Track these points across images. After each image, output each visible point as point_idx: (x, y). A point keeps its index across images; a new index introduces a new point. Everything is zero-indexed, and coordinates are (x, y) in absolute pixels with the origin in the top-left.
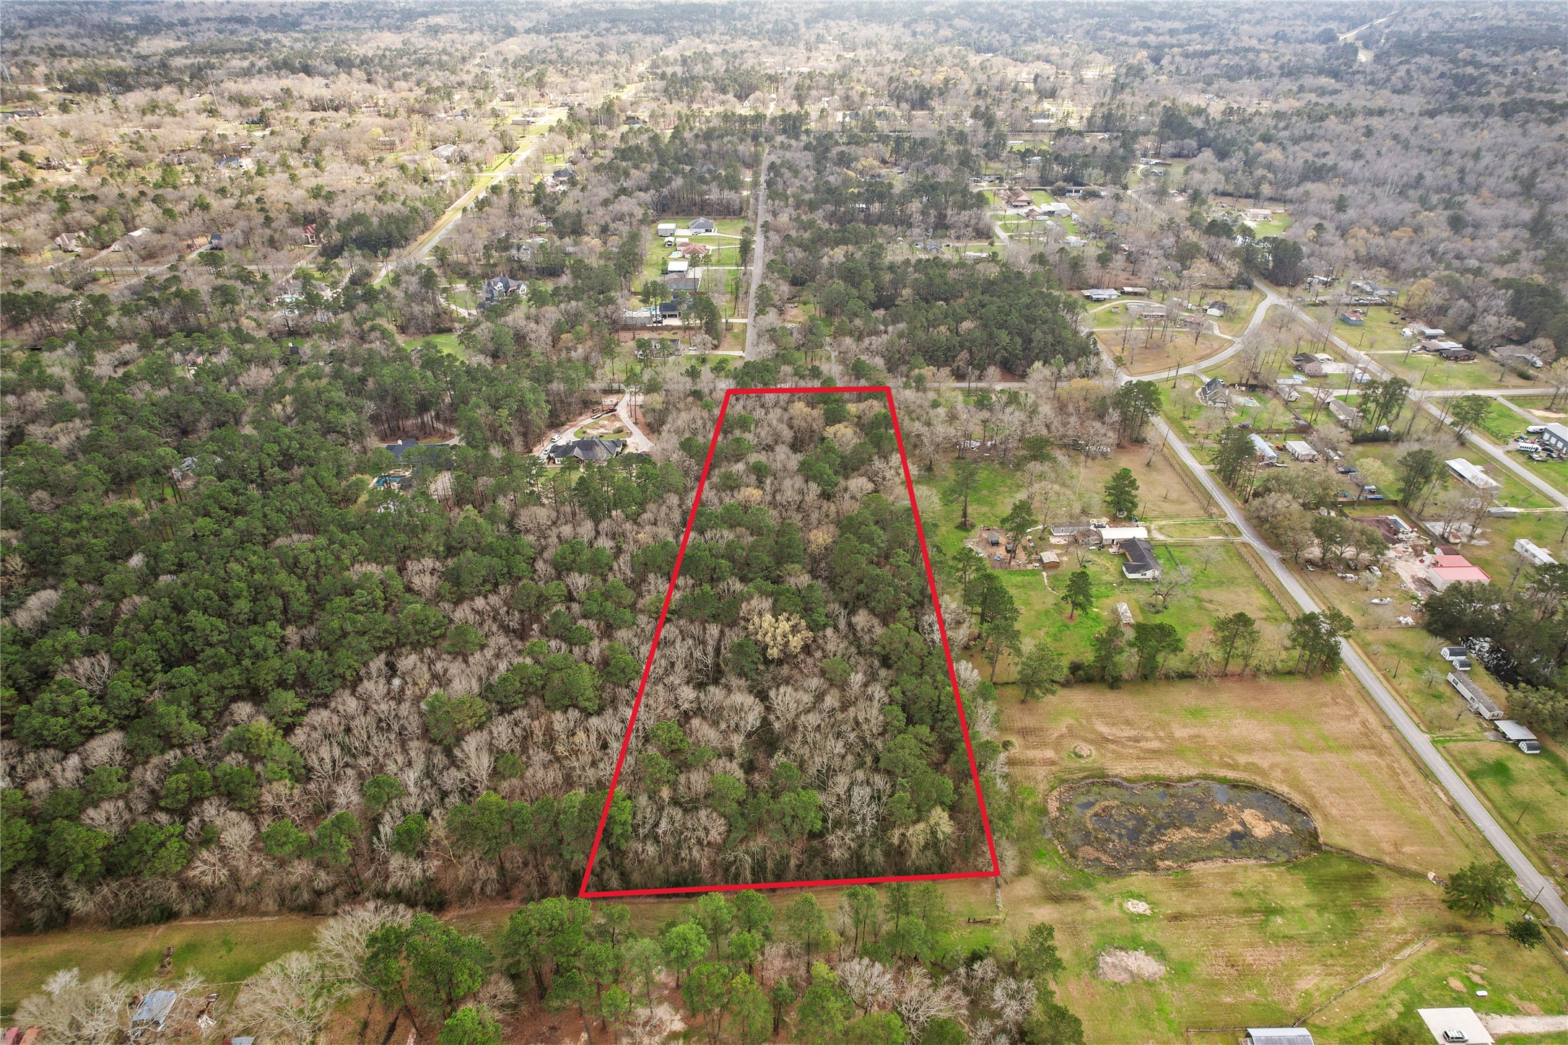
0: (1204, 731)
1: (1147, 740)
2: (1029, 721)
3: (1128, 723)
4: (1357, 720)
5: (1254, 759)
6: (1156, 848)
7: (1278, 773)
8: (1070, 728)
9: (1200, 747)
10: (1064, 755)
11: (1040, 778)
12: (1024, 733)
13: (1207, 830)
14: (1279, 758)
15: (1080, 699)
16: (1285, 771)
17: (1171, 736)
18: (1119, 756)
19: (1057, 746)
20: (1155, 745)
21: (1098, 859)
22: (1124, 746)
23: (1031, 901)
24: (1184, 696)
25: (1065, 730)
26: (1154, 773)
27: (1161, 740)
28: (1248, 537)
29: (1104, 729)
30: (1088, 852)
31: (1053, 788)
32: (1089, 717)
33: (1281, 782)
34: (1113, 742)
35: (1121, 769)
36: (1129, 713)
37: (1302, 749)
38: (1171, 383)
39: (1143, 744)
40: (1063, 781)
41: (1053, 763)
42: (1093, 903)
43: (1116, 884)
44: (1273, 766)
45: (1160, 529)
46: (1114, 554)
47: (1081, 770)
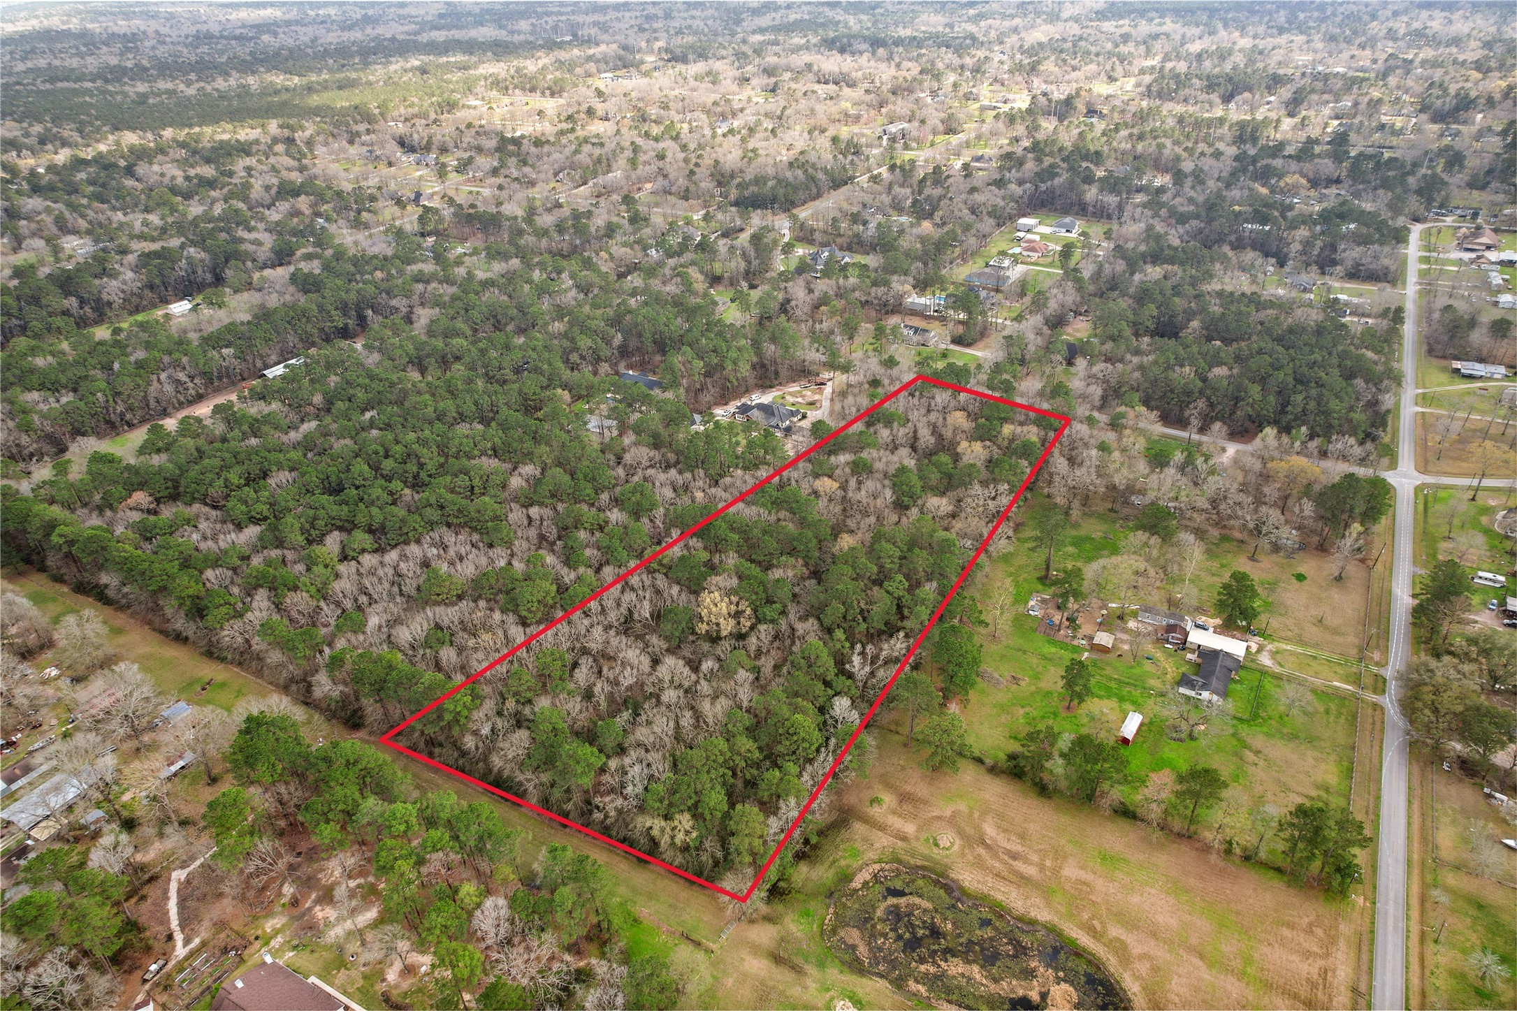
0: (1100, 884)
1: (1026, 861)
2: (920, 788)
3: (1023, 837)
4: (1321, 963)
5: (1130, 939)
6: (923, 968)
7: (1143, 968)
8: (955, 814)
9: (1080, 895)
10: (924, 836)
11: (877, 845)
12: (905, 798)
13: (996, 980)
14: (1161, 953)
15: (995, 791)
16: (1155, 969)
17: (1056, 871)
18: (979, 864)
19: (924, 826)
20: (1031, 871)
21: (854, 947)
22: (995, 855)
23: (755, 950)
24: (1116, 837)
25: (948, 813)
26: (999, 897)
27: (1042, 868)
28: (1389, 702)
29: (990, 830)
30: (853, 935)
31: (880, 861)
32: (984, 813)
33: (1137, 977)
34: (988, 847)
35: (968, 878)
36: (1032, 827)
37: (1201, 956)
38: (1470, 494)
39: (1019, 865)
40: (900, 862)
41: (904, 839)
42: (809, 982)
43: (851, 979)
44: (1144, 957)
45: (1274, 654)
46: (1189, 662)
47: (926, 858)
